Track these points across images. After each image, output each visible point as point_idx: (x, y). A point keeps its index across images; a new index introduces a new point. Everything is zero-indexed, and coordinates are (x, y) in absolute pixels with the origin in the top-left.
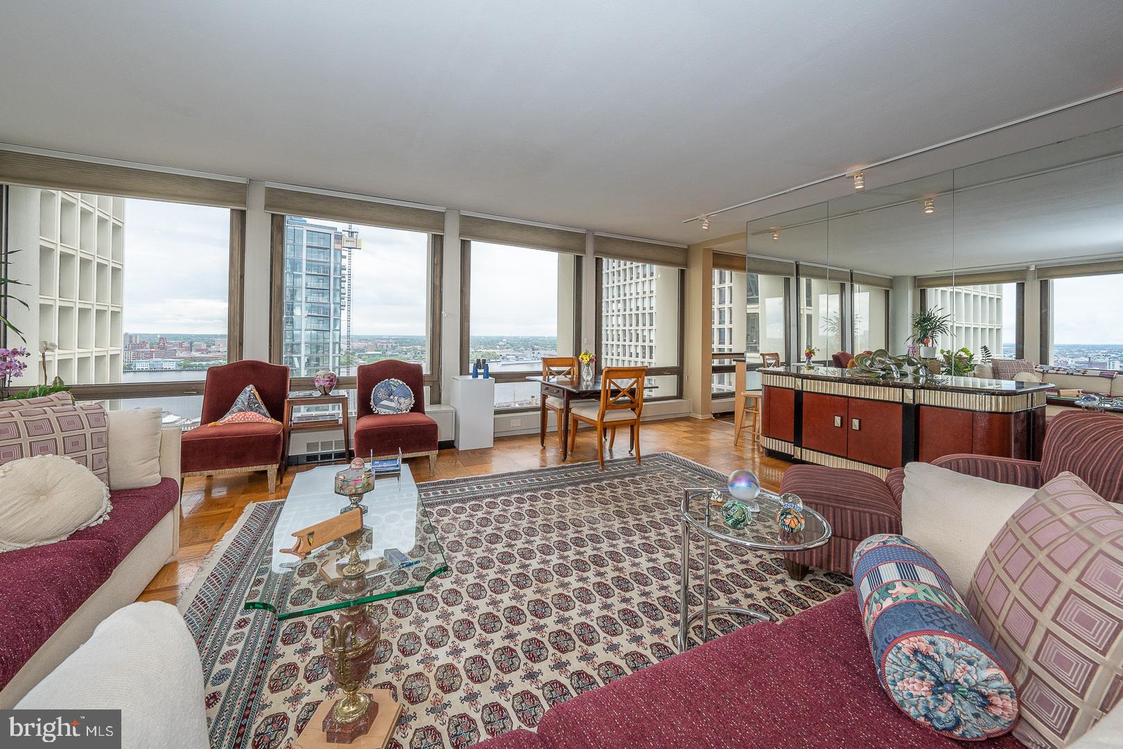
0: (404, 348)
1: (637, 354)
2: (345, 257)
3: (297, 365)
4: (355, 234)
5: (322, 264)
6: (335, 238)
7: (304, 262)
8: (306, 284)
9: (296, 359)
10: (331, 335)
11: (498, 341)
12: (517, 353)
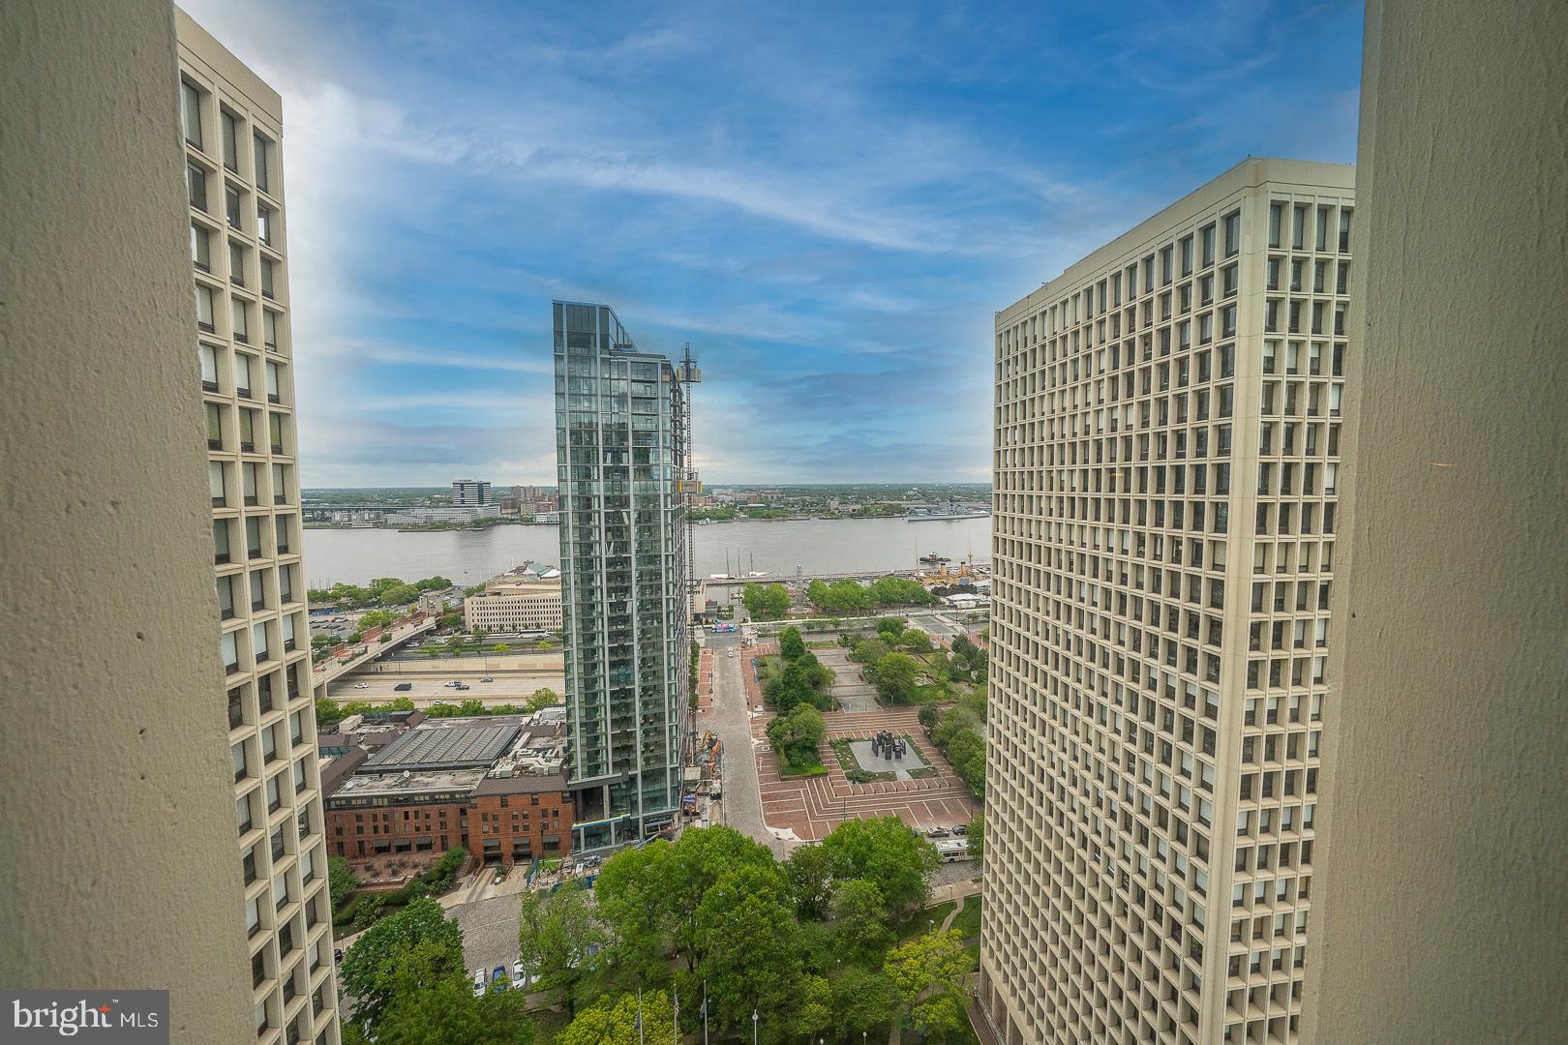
0: (791, 499)
1: (1051, 510)
3: (627, 523)
5: (650, 401)
6: (663, 368)
7: (629, 400)
8: (632, 426)
9: (625, 514)
10: (662, 484)
11: (907, 490)
12: (931, 506)
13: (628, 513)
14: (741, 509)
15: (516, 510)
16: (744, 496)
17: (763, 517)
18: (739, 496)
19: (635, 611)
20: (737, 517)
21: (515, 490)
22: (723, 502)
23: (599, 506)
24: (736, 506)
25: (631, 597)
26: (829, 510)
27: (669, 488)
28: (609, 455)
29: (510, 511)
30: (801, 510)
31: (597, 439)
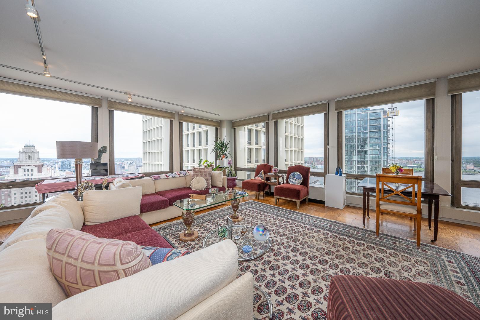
2: (389, 121)
4: (395, 109)
5: (377, 126)
6: (384, 113)
7: (369, 127)
8: (370, 136)
9: (365, 167)
13: (367, 167)
15: (311, 164)
21: (311, 158)
23: (355, 164)
28: (360, 146)
29: (309, 164)
31: (355, 141)
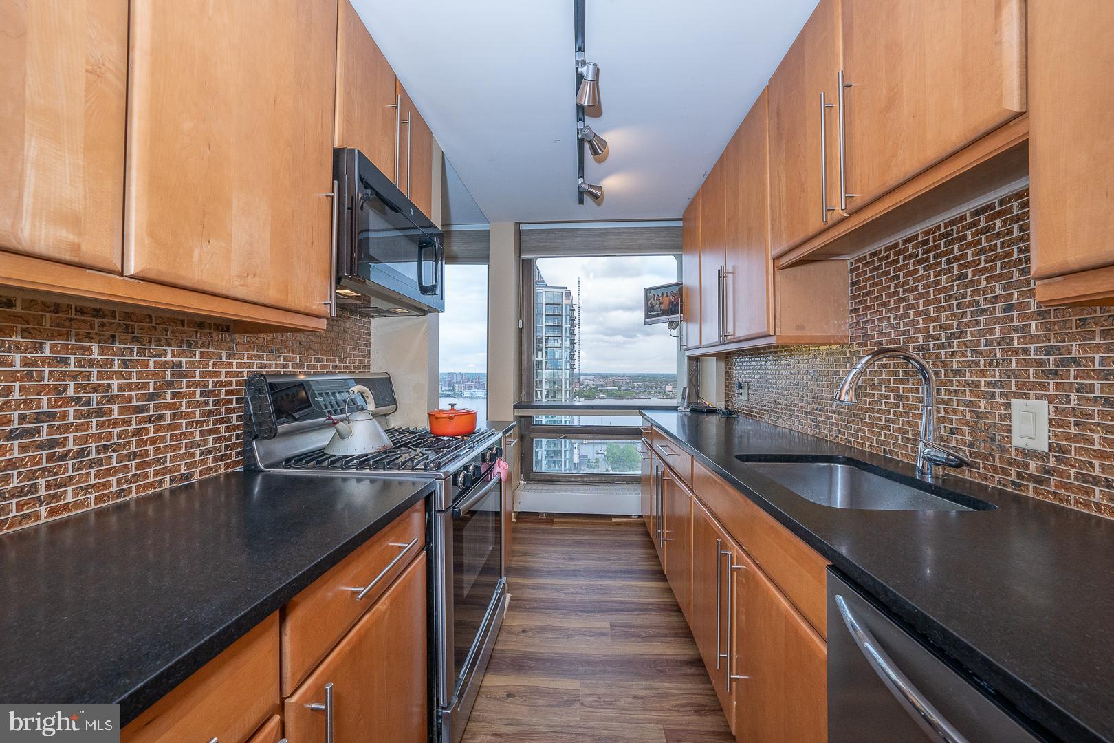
0: (636, 384)
5: (557, 317)
10: (563, 372)
13: (541, 391)
14: (601, 391)
15: (451, 388)
16: (602, 381)
17: (616, 396)
18: (598, 381)
19: (544, 458)
20: (597, 396)
21: (451, 374)
22: (587, 385)
24: (596, 388)
25: (541, 448)
26: (665, 392)
27: (568, 374)
29: (447, 389)
30: (644, 392)
